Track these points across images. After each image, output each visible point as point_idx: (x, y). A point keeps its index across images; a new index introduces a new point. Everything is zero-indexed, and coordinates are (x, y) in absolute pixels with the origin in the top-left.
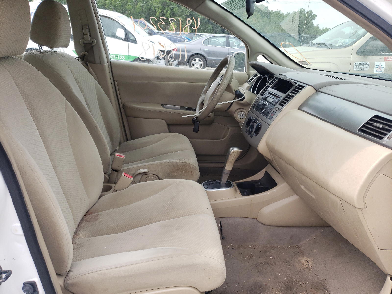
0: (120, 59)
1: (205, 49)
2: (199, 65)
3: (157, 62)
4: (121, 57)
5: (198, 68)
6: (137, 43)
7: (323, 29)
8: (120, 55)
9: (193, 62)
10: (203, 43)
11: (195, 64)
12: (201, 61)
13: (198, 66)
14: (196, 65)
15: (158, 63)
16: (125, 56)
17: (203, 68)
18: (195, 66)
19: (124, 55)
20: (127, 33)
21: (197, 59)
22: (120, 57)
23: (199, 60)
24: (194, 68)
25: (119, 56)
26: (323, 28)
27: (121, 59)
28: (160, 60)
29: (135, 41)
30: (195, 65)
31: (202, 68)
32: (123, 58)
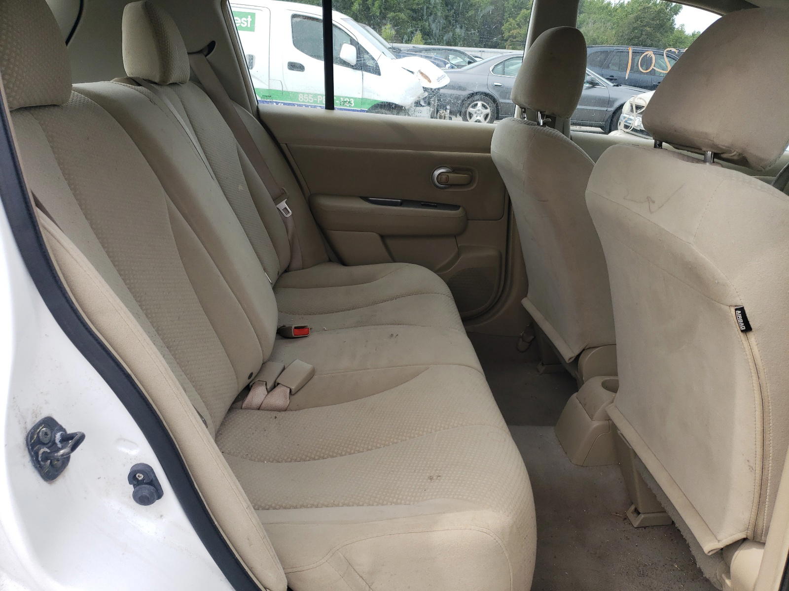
1: (496, 84)
2: (482, 116)
3: (415, 112)
4: (346, 100)
5: (479, 121)
6: (379, 74)
7: (693, 34)
8: (344, 97)
9: (470, 110)
10: (492, 71)
11: (473, 113)
12: (486, 108)
13: (481, 118)
14: (477, 116)
15: (417, 114)
16: (355, 99)
17: (491, 122)
18: (475, 118)
19: (352, 98)
20: (361, 52)
21: (480, 103)
23: (483, 106)
24: (471, 123)
25: (343, 100)
26: (693, 31)
27: (345, 104)
28: (421, 108)
29: (377, 71)
30: (475, 116)
31: (488, 122)
32: (351, 104)
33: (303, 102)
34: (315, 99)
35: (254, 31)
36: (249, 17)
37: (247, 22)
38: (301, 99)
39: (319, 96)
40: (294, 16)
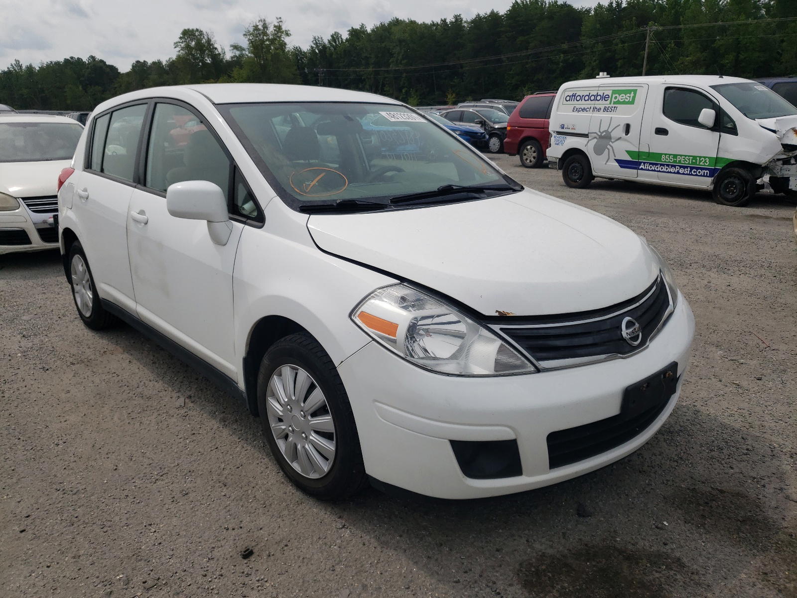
0: (699, 165)
3: (781, 170)
4: (703, 160)
6: (736, 133)
8: (700, 157)
15: (783, 171)
20: (720, 115)
22: (700, 161)
25: (699, 159)
27: (701, 164)
28: (789, 167)
29: (733, 131)
32: (707, 163)
33: (665, 162)
34: (675, 159)
35: (633, 104)
36: (632, 93)
37: (630, 97)
38: (663, 159)
39: (678, 157)
40: (667, 89)
